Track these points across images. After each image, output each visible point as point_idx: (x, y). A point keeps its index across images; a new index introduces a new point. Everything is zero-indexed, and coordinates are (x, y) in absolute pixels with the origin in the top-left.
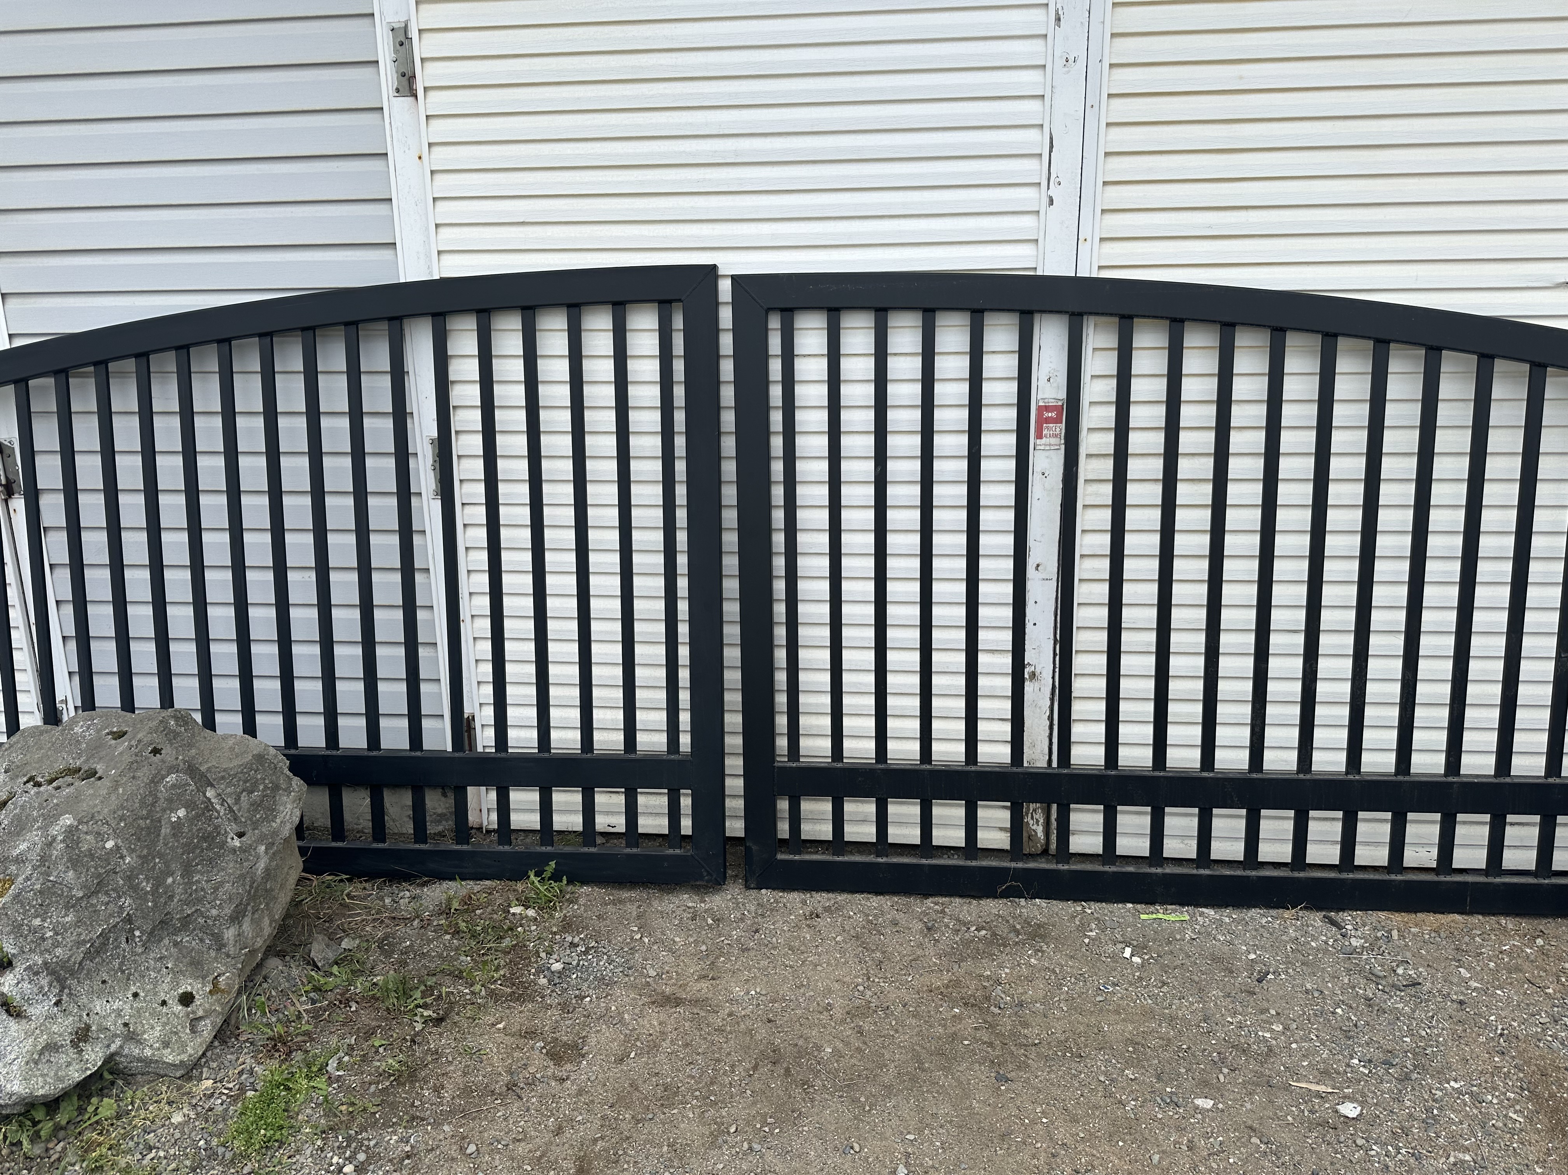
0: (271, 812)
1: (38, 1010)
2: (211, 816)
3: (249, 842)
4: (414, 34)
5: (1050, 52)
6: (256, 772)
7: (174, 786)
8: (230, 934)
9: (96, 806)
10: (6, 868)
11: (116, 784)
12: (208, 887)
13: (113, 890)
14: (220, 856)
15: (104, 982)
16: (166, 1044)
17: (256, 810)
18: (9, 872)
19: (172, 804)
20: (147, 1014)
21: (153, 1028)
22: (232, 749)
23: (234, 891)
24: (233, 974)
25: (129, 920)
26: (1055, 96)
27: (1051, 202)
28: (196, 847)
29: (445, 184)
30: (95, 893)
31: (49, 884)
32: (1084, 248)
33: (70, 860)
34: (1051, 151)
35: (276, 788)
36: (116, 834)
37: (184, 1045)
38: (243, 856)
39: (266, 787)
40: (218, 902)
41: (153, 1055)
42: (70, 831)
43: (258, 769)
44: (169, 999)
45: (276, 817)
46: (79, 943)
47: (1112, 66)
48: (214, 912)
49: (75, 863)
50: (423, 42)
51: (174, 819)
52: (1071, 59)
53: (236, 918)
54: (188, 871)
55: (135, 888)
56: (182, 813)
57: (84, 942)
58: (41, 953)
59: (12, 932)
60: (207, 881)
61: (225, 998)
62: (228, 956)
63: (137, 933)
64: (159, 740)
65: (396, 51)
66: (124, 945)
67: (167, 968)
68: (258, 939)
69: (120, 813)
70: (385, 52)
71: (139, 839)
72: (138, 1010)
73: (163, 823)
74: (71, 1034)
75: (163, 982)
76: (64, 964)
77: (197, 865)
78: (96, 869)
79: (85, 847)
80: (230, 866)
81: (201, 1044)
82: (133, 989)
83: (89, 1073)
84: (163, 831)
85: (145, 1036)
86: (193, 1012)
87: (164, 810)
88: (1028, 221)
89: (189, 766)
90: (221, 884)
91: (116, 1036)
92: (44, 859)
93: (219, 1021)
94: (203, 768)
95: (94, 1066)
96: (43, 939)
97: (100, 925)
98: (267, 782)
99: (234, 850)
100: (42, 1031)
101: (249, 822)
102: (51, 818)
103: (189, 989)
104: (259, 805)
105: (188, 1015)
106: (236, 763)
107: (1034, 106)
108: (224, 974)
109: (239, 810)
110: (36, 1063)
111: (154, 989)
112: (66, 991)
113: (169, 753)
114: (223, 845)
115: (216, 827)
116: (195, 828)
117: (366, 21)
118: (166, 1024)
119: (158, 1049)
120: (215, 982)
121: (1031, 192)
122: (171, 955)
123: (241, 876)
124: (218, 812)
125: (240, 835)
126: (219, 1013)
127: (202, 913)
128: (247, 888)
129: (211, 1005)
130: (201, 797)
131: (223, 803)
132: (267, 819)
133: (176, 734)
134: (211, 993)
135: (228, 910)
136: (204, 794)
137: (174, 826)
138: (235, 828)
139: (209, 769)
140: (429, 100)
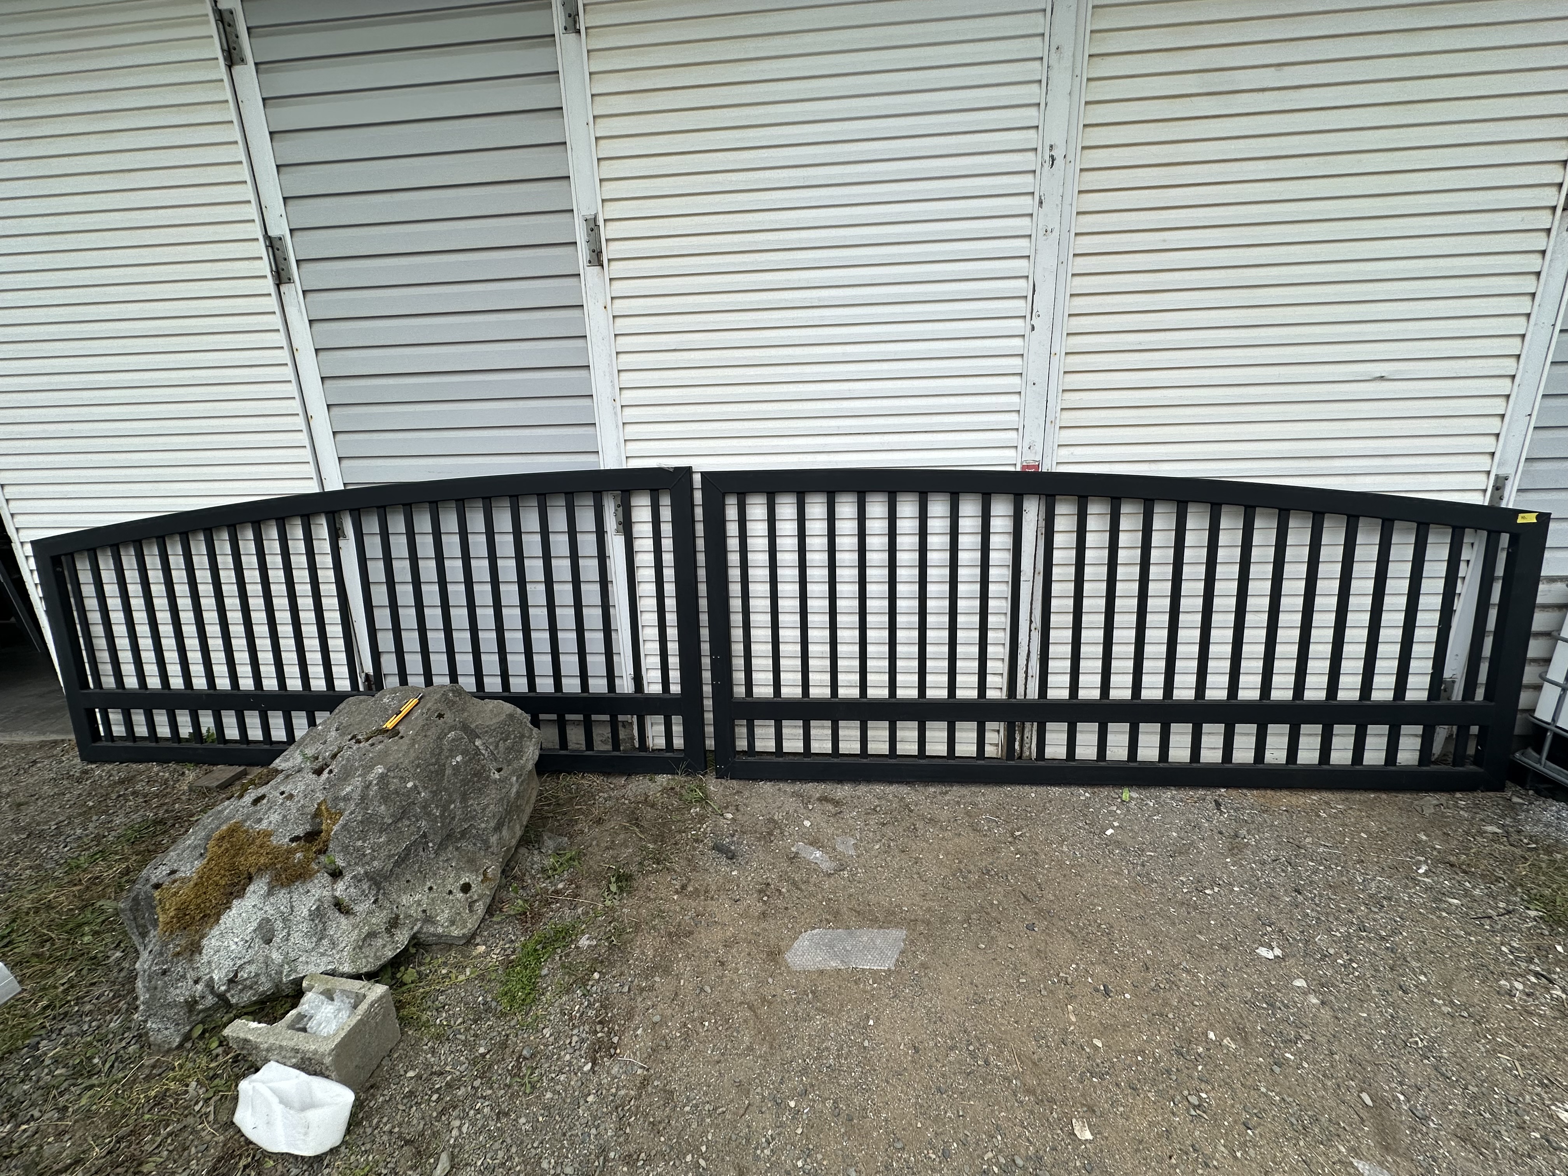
0: (520, 752)
1: (361, 908)
2: (479, 759)
3: (505, 775)
4: (601, 223)
5: (1035, 225)
6: (508, 726)
7: (453, 740)
8: (493, 839)
9: (399, 758)
10: (337, 805)
11: (414, 741)
12: (478, 808)
13: (413, 816)
14: (486, 786)
15: (408, 881)
16: (453, 923)
17: (509, 752)
18: (338, 807)
19: (452, 754)
20: (439, 902)
21: (443, 911)
22: (492, 711)
23: (496, 809)
24: (496, 866)
25: (425, 836)
26: (1038, 256)
27: (1033, 328)
28: (469, 781)
29: (623, 325)
30: (401, 819)
31: (368, 816)
32: (1055, 360)
33: (382, 797)
34: (1033, 294)
35: (522, 736)
36: (415, 776)
37: (465, 922)
38: (501, 785)
39: (515, 736)
40: (486, 819)
41: (444, 931)
42: (382, 777)
44: (454, 889)
45: (522, 756)
46: (390, 857)
47: (1076, 234)
48: (483, 825)
49: (385, 799)
50: (607, 228)
51: (454, 763)
52: (1049, 230)
53: (498, 828)
54: (464, 798)
55: (429, 814)
56: (459, 758)
57: (394, 855)
58: (363, 865)
59: (342, 851)
60: (478, 804)
61: (492, 884)
62: (493, 854)
63: (431, 845)
64: (441, 707)
65: (589, 235)
66: (421, 853)
67: (452, 867)
68: (513, 839)
69: (417, 762)
70: (581, 236)
71: (430, 780)
72: (433, 899)
73: (447, 766)
74: (385, 923)
75: (449, 877)
76: (379, 872)
77: (471, 793)
78: (401, 802)
79: (392, 787)
80: (493, 793)
81: (476, 919)
82: (429, 884)
83: (399, 950)
84: (447, 772)
85: (438, 918)
86: (471, 897)
87: (447, 758)
88: (1018, 342)
89: (463, 725)
90: (488, 805)
91: (417, 920)
92: (363, 798)
93: (488, 901)
94: (473, 726)
95: (402, 945)
96: (364, 855)
97: (404, 842)
99: (495, 782)
100: (364, 924)
101: (505, 761)
102: (369, 768)
103: (467, 880)
104: (511, 749)
105: (467, 900)
106: (494, 721)
107: (1023, 263)
108: (490, 867)
109: (498, 753)
110: (361, 948)
111: (443, 882)
112: (382, 891)
113: (448, 717)
114: (488, 778)
115: (483, 766)
116: (468, 768)
117: (568, 215)
118: (452, 908)
119: (447, 927)
120: (485, 873)
121: (1019, 323)
122: (454, 857)
123: (500, 799)
124: (483, 755)
125: (499, 770)
126: (487, 896)
127: (475, 827)
128: (505, 807)
129: (482, 890)
130: (471, 746)
131: (487, 749)
132: (517, 758)
133: (453, 703)
134: (482, 882)
135: (492, 824)
136: (474, 744)
137: (454, 768)
138: (496, 765)
139: (477, 727)
140: (612, 268)
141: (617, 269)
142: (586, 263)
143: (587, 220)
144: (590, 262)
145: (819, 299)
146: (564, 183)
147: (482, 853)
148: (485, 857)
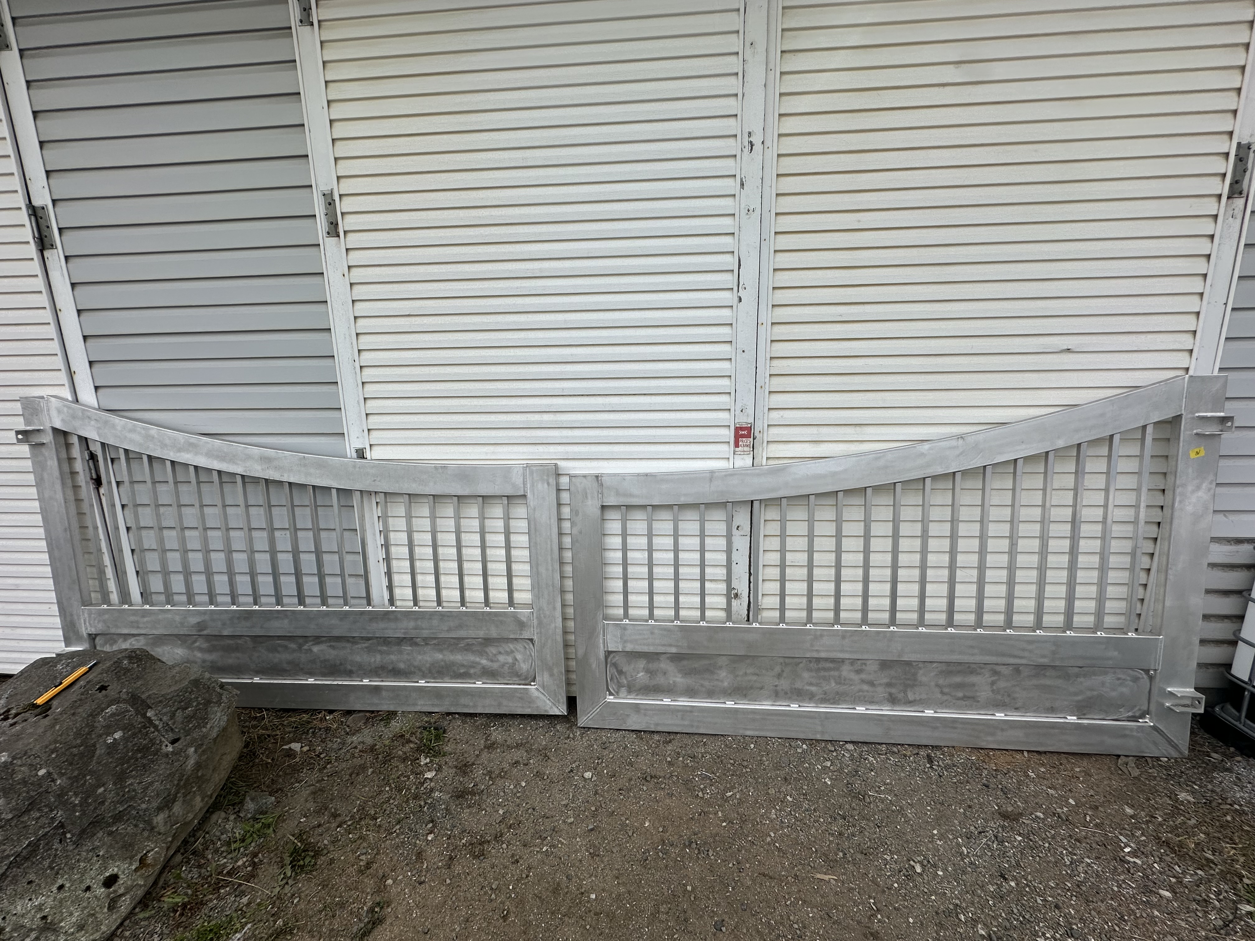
0: (204, 720)
2: (147, 732)
3: (181, 747)
4: (337, 198)
5: (737, 205)
6: (190, 693)
7: (113, 715)
9: (30, 744)
11: (56, 721)
12: (139, 788)
13: (45, 806)
14: (153, 761)
15: (30, 882)
16: (81, 927)
17: (188, 721)
19: (109, 730)
20: (69, 903)
21: (71, 914)
22: (174, 676)
23: (162, 788)
24: (161, 848)
25: (62, 825)
26: (741, 233)
27: (740, 300)
28: (131, 758)
29: (359, 292)
30: (27, 811)
32: (762, 329)
34: (739, 268)
35: (208, 702)
36: (47, 764)
37: (99, 925)
38: (174, 758)
39: (199, 704)
40: (147, 799)
42: (6, 766)
43: (192, 691)
44: (94, 884)
45: (207, 723)
47: (777, 214)
48: (144, 806)
50: (342, 203)
51: (109, 741)
52: (751, 210)
53: (167, 804)
54: (120, 778)
56: (118, 735)
60: (139, 783)
61: (150, 871)
62: (160, 834)
65: (327, 209)
66: (57, 846)
67: (98, 856)
68: (189, 815)
70: (319, 210)
72: (61, 901)
73: (98, 746)
75: (91, 869)
77: (131, 771)
80: (162, 768)
81: (116, 920)
82: (60, 882)
84: (98, 752)
85: (63, 924)
86: (115, 891)
87: (101, 736)
89: (132, 696)
90: (151, 783)
91: (31, 930)
93: (140, 893)
94: (144, 697)
97: (28, 838)
98: (200, 699)
99: (167, 755)
101: (182, 731)
103: (116, 870)
104: (192, 718)
105: (108, 896)
106: (172, 689)
107: (728, 239)
108: (153, 850)
109: (174, 724)
111: (81, 877)
113: (115, 688)
114: (158, 750)
115: (151, 740)
116: (130, 744)
117: (308, 190)
118: (85, 908)
119: (73, 933)
120: (142, 861)
121: (727, 294)
122: (104, 844)
123: (170, 774)
124: (156, 727)
125: (173, 742)
126: (141, 886)
127: (134, 808)
128: (176, 782)
129: (134, 880)
130: (140, 719)
131: (161, 720)
132: (199, 726)
133: (127, 670)
134: (136, 870)
135: (155, 804)
136: (144, 715)
137: (109, 746)
138: (171, 736)
139: (149, 697)
140: (347, 239)
141: (353, 240)
142: (325, 234)
143: (324, 195)
144: (328, 233)
146: (303, 161)
147: (146, 834)
148: (148, 839)
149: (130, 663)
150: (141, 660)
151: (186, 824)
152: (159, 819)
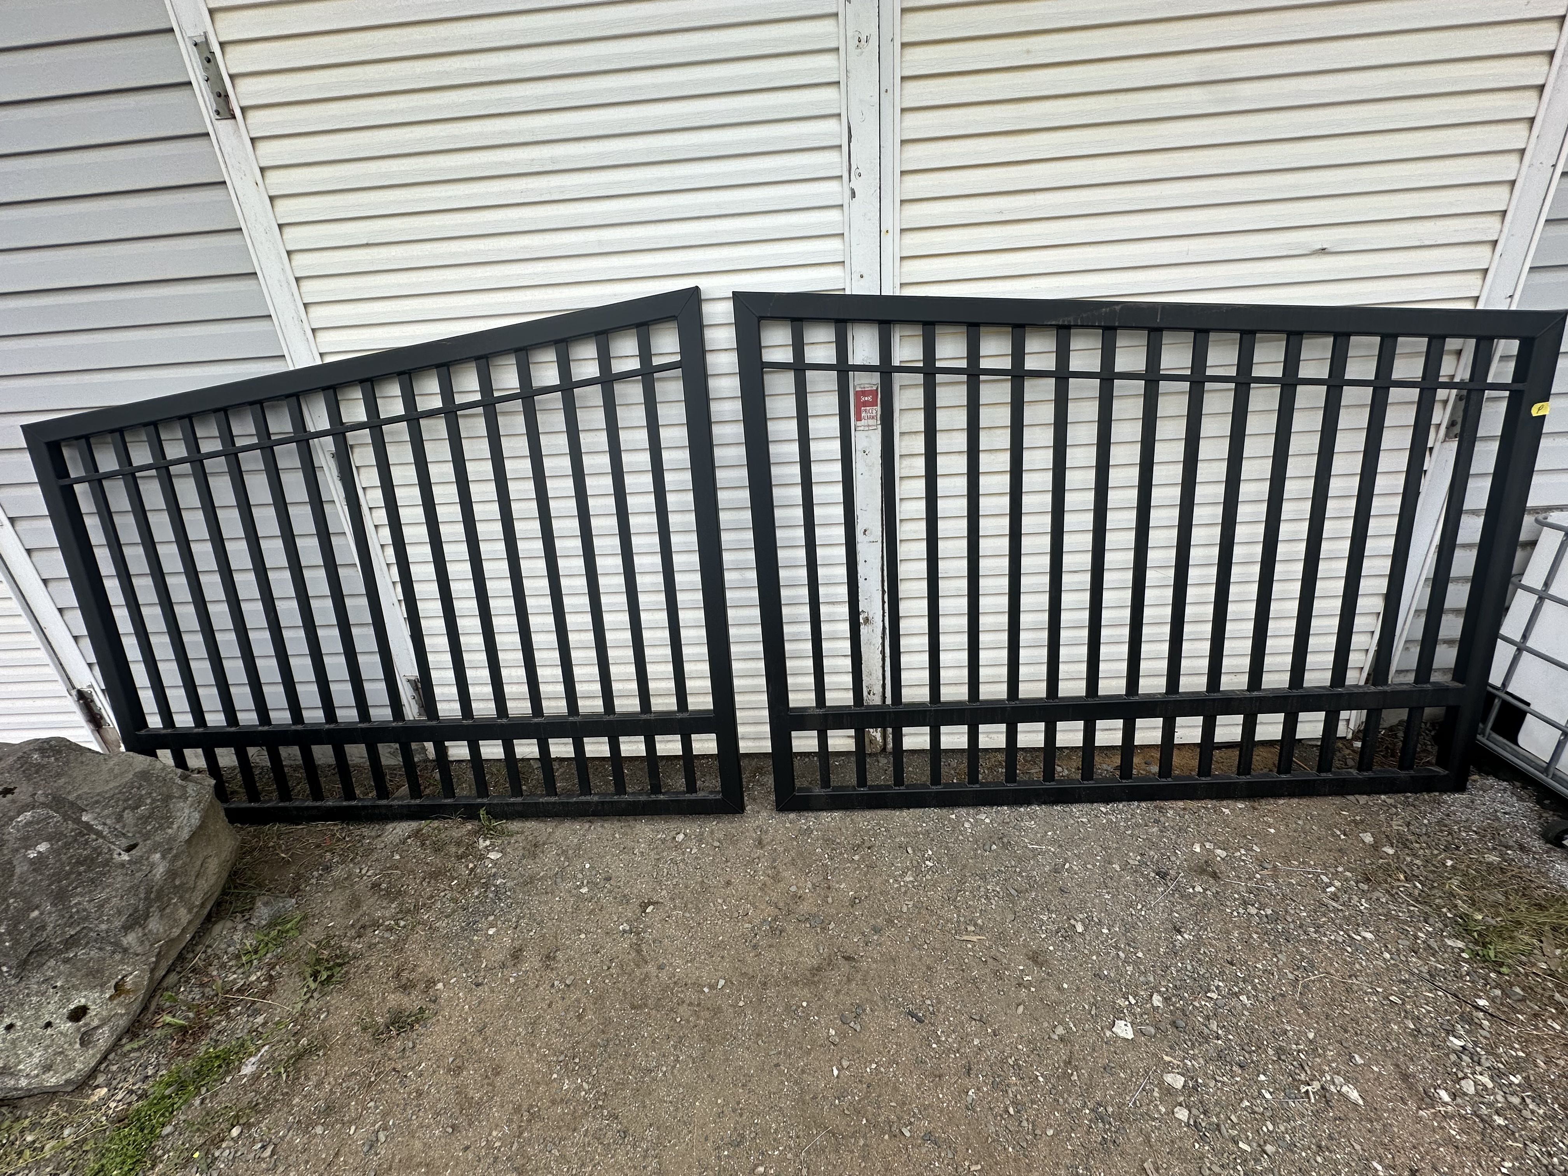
0: (167, 820)
2: (86, 840)
3: (139, 854)
4: (216, 48)
5: (842, 32)
6: (139, 788)
7: (29, 824)
8: (133, 937)
12: (90, 906)
14: (105, 874)
16: (47, 1068)
17: (145, 823)
19: (27, 842)
20: (25, 1043)
21: (30, 1055)
22: (111, 770)
23: (123, 904)
24: (143, 971)
26: (850, 81)
27: (853, 195)
28: (70, 873)
29: (286, 210)
32: (887, 240)
34: (850, 141)
35: (167, 798)
37: (71, 1063)
38: (133, 867)
39: (154, 801)
40: (105, 918)
41: (30, 1084)
43: (141, 785)
44: (56, 1019)
45: (172, 823)
47: (904, 45)
48: (104, 927)
50: (226, 57)
51: (32, 856)
52: (864, 39)
53: (136, 923)
54: (60, 897)
56: (43, 847)
60: (90, 901)
61: (130, 998)
62: (137, 955)
63: (4, 969)
64: (10, 779)
65: (206, 69)
67: (55, 987)
68: (174, 930)
72: (13, 1042)
73: (15, 862)
75: (49, 1003)
77: (76, 888)
80: (119, 880)
81: (94, 1055)
82: (7, 1021)
84: (18, 871)
85: (21, 1067)
86: (86, 1025)
87: (17, 850)
88: (834, 215)
89: (54, 798)
90: (108, 900)
93: (123, 1023)
94: (71, 798)
98: (154, 795)
99: (122, 865)
101: (137, 835)
103: (83, 1001)
104: (149, 817)
105: (79, 1030)
106: (111, 785)
107: (830, 93)
108: (131, 974)
109: (124, 827)
111: (37, 1013)
113: (23, 793)
114: (107, 863)
115: (95, 849)
116: (64, 858)
117: (168, 37)
118: (49, 1046)
119: (37, 1076)
120: (117, 987)
121: (834, 186)
122: (60, 973)
123: (132, 887)
124: (99, 834)
125: (129, 849)
126: (122, 1015)
127: (91, 930)
128: (142, 896)
129: (111, 1010)
130: (71, 825)
131: (104, 824)
132: (161, 827)
133: (39, 767)
134: (111, 998)
135: (118, 923)
136: (78, 821)
137: (32, 862)
138: (125, 842)
139: (79, 797)
140: (249, 121)
141: (260, 122)
142: (214, 116)
143: (196, 45)
144: (218, 112)
145: (553, 160)
147: (118, 957)
148: (122, 961)
149: (43, 757)
150: (60, 752)
151: (171, 942)
152: (130, 939)
